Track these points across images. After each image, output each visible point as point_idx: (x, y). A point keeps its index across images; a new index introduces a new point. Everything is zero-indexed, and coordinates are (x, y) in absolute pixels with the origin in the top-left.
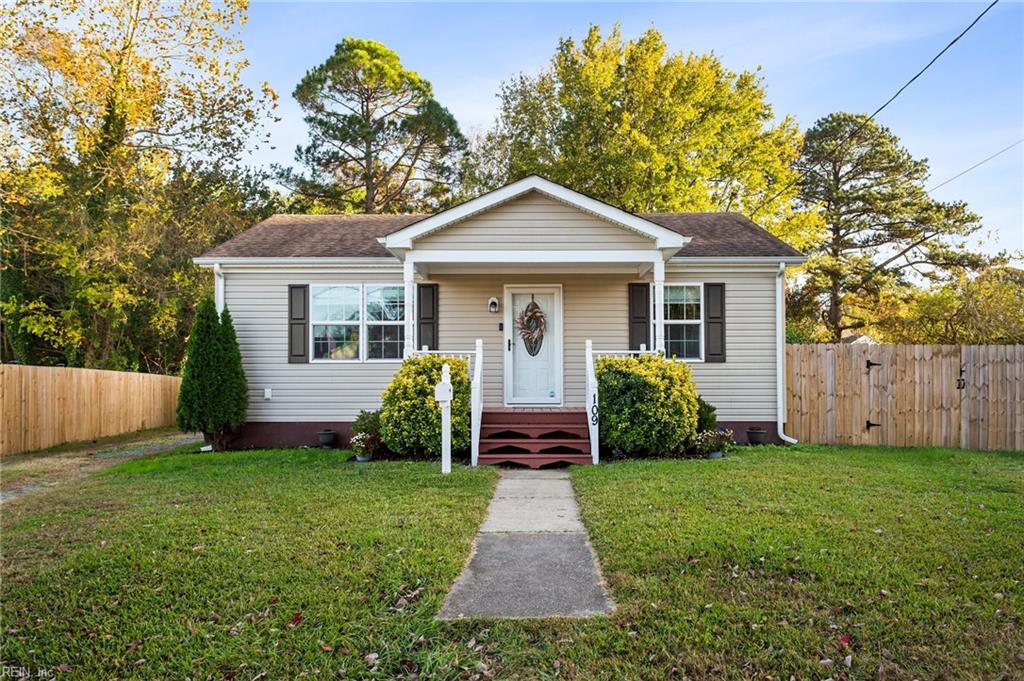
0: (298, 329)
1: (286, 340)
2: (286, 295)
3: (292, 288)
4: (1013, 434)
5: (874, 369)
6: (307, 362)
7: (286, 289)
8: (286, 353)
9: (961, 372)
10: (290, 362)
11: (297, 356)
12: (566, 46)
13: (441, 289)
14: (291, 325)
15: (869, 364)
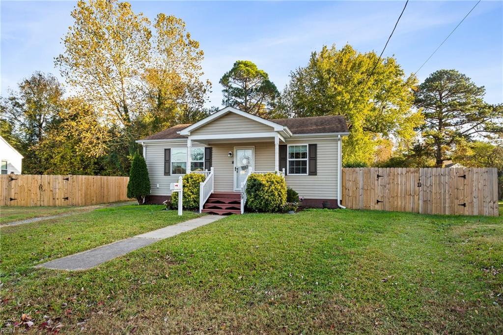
0: (167, 164)
1: (164, 168)
2: (164, 152)
3: (165, 150)
4: (445, 207)
5: (380, 178)
6: (170, 175)
7: (164, 150)
8: (163, 172)
9: (419, 180)
10: (165, 175)
11: (167, 173)
12: (314, 55)
13: (213, 149)
14: (165, 162)
15: (378, 176)
